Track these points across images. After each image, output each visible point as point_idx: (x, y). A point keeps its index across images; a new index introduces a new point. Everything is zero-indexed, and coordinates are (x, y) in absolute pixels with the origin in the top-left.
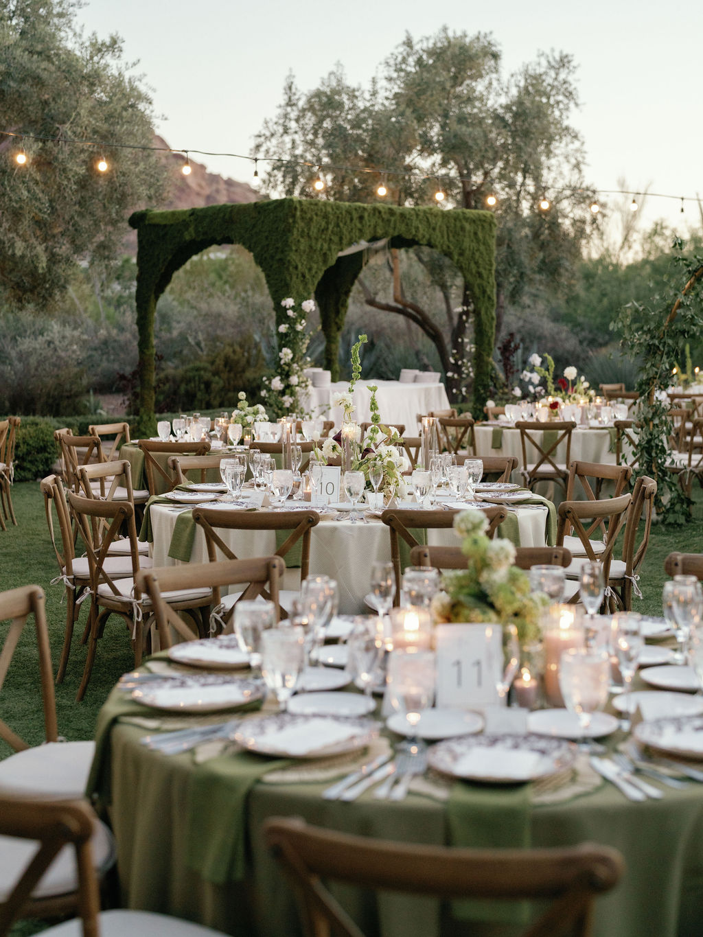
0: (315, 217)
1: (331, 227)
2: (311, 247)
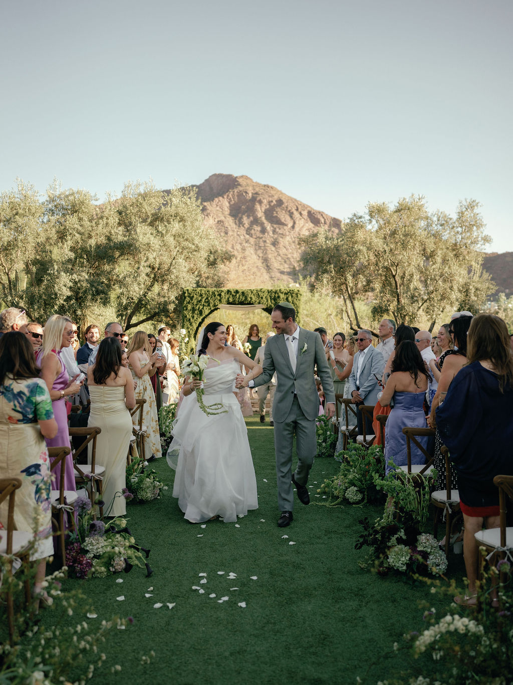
0: (195, 296)
1: (204, 300)
2: (193, 308)
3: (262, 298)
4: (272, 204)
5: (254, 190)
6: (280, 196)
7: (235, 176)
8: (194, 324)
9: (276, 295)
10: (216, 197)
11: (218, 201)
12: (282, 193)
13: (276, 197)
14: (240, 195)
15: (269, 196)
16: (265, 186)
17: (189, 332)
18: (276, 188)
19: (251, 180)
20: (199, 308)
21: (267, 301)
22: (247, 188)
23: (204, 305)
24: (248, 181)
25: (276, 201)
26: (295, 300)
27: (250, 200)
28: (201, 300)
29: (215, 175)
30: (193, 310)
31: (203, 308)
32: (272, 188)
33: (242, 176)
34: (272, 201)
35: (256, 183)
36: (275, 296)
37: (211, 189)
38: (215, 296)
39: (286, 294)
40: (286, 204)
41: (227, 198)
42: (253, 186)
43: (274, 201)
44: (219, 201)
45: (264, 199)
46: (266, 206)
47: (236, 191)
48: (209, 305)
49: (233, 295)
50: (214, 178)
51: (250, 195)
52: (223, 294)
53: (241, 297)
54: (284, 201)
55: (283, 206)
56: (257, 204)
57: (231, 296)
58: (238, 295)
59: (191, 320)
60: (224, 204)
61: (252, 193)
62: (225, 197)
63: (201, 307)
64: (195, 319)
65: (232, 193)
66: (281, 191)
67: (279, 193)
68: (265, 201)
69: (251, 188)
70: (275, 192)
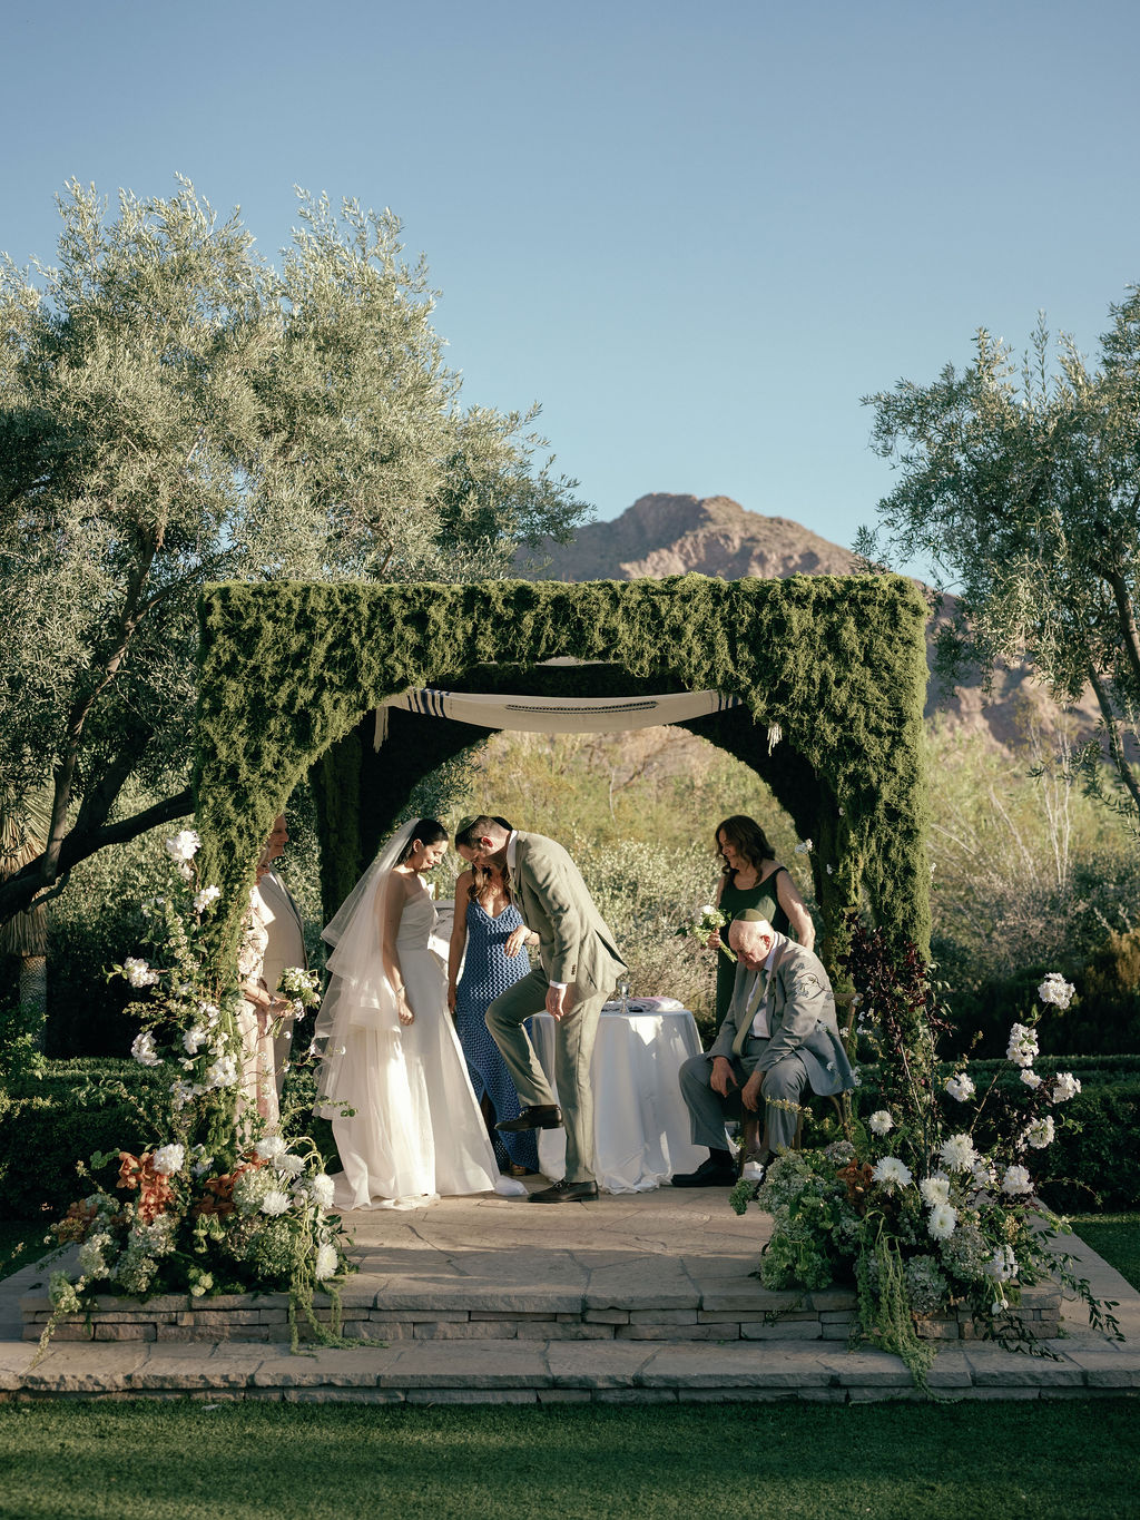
0: (269, 625)
2: (259, 700)
3: (677, 633)
4: (792, 564)
5: (746, 530)
6: (811, 544)
7: (699, 498)
8: (260, 800)
9: (766, 616)
10: (654, 550)
11: (656, 559)
12: (814, 537)
13: (800, 547)
14: (711, 543)
15: (784, 545)
16: (772, 520)
17: (229, 847)
18: (799, 526)
19: (739, 507)
20: (293, 696)
21: (711, 650)
22: (730, 526)
23: (321, 684)
24: (731, 511)
25: (801, 556)
26: (880, 643)
27: (736, 555)
28: (304, 652)
29: (649, 497)
30: (258, 712)
31: (317, 697)
32: (790, 524)
33: (716, 499)
34: (791, 558)
35: (751, 513)
36: (756, 622)
37: (641, 530)
38: (389, 627)
39: (824, 606)
40: (826, 564)
41: (681, 551)
42: (744, 521)
43: (796, 557)
44: (661, 559)
45: (770, 551)
46: (776, 569)
47: (701, 535)
48: (351, 683)
49: (499, 621)
50: (649, 503)
51: (737, 543)
52: (437, 613)
53: (548, 630)
54: (821, 555)
55: (819, 567)
56: (754, 564)
57: (488, 625)
58: (528, 620)
59: (244, 772)
60: (672, 566)
61: (742, 539)
62: (676, 549)
63: (306, 694)
64: (268, 765)
65: (691, 539)
66: (811, 533)
67: (807, 537)
68: (774, 558)
69: (738, 527)
70: (798, 535)
